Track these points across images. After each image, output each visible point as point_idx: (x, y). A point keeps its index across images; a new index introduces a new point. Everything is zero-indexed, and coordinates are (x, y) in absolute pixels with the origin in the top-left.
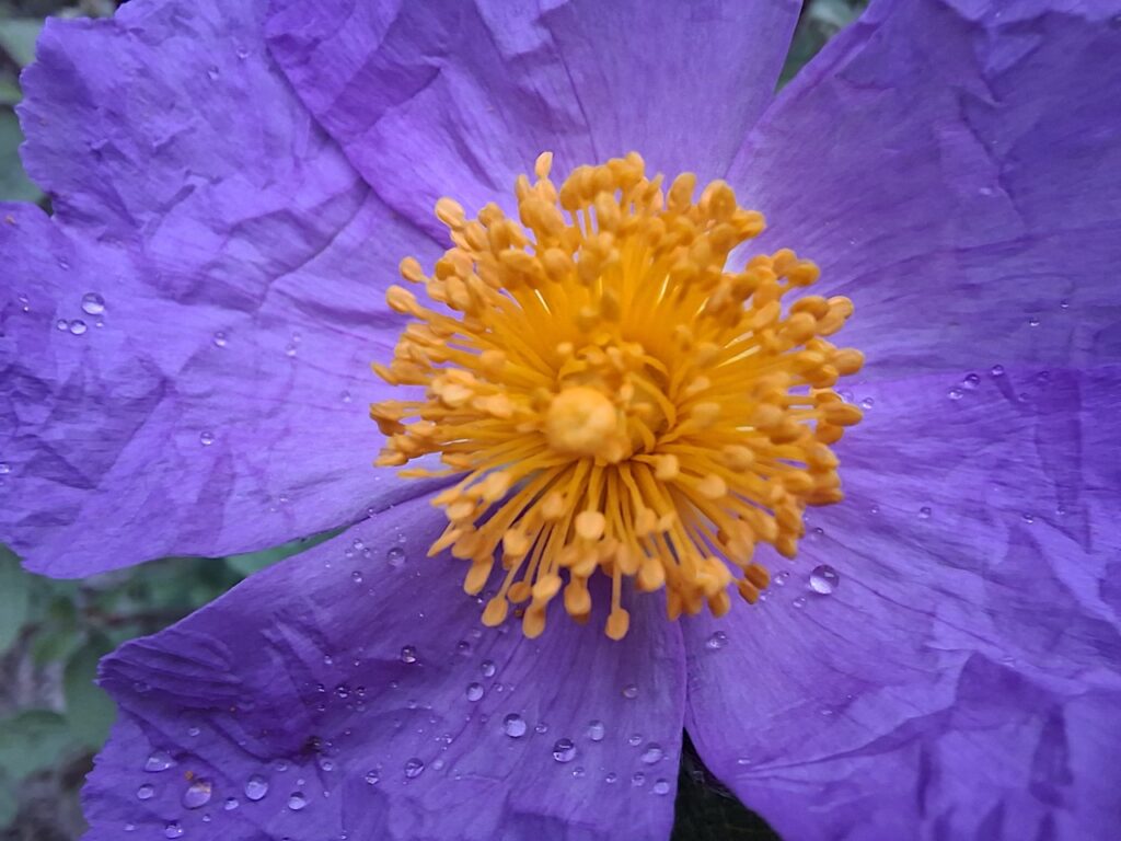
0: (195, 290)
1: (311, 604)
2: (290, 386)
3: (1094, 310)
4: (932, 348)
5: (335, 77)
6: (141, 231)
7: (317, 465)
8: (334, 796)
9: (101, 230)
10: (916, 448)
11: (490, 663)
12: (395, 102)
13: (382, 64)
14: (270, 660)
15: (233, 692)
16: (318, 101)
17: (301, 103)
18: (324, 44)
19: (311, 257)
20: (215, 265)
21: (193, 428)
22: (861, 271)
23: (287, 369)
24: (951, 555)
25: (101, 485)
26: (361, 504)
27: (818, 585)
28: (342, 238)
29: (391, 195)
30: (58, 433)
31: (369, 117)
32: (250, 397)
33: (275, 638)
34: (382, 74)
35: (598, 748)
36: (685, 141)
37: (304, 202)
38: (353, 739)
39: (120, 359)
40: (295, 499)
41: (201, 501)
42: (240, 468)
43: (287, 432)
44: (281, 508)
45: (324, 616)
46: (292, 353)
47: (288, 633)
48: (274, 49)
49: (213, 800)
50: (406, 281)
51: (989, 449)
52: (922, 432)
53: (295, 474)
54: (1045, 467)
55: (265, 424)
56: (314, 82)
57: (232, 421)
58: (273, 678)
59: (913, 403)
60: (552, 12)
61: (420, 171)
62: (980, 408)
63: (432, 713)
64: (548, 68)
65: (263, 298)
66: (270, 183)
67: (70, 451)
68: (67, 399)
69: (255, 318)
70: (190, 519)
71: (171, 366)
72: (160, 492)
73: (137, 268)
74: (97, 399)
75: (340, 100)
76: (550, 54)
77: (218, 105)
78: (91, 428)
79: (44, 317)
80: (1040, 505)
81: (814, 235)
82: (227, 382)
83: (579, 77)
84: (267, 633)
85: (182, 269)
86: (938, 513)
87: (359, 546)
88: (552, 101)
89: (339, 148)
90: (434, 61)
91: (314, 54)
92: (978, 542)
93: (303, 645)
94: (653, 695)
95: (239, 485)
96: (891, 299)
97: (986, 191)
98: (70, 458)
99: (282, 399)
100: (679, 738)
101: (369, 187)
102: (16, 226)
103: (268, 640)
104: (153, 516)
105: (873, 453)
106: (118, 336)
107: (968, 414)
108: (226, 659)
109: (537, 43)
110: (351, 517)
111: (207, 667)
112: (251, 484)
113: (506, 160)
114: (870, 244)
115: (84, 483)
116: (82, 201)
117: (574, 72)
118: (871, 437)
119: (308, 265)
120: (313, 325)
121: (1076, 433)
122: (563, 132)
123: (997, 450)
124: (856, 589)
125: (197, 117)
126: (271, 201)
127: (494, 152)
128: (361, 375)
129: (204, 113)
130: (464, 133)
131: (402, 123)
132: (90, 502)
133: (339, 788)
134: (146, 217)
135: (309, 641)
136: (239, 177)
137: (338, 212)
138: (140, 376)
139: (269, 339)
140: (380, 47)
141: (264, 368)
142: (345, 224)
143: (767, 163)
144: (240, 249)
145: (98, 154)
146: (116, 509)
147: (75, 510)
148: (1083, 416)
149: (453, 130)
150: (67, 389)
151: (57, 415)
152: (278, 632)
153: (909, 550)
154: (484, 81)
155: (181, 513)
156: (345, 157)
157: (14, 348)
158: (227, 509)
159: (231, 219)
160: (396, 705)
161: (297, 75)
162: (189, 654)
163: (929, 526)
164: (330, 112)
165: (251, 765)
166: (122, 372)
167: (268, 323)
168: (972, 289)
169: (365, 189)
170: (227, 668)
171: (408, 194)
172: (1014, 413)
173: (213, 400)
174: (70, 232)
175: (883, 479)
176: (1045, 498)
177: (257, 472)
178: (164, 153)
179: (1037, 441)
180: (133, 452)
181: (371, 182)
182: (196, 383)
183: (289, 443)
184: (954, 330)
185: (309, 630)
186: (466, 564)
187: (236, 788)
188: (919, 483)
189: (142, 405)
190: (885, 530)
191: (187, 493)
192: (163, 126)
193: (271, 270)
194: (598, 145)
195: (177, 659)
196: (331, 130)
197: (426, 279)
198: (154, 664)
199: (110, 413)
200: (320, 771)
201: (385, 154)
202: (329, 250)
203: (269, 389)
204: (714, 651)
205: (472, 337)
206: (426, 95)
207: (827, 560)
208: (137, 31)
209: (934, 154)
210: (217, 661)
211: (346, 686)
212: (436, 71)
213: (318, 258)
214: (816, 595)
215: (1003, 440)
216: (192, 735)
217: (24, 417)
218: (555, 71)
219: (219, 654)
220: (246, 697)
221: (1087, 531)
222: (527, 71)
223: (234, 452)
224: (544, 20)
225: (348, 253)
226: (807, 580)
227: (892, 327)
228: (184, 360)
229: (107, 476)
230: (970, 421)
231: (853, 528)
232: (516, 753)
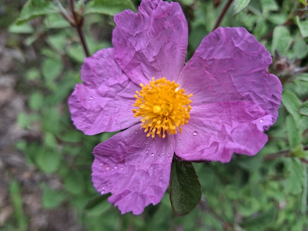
0: (105, 95)
1: (124, 138)
2: (120, 109)
3: (230, 94)
4: (210, 100)
5: (125, 64)
6: (97, 87)
7: (124, 119)
8: (127, 168)
9: (91, 87)
10: (208, 114)
11: (149, 147)
12: (134, 67)
13: (132, 62)
14: (118, 147)
15: (112, 152)
16: (122, 67)
17: (120, 67)
18: (123, 60)
19: (122, 90)
20: (108, 91)
21: (106, 115)
22: (199, 90)
23: (119, 106)
24: (214, 129)
25: (94, 123)
26: (131, 124)
27: (195, 134)
28: (127, 87)
29: (134, 81)
30: (88, 116)
31: (130, 70)
32: (114, 110)
33: (119, 143)
34: (132, 64)
35: (163, 156)
36: (173, 73)
37: (121, 82)
38: (130, 160)
39: (96, 105)
40: (121, 124)
41: (108, 125)
42: (113, 120)
43: (120, 115)
44: (119, 125)
45: (126, 140)
46: (120, 104)
47: (121, 143)
48: (116, 60)
49: (109, 169)
50: (136, 94)
51: (219, 114)
52: (210, 112)
53: (121, 121)
54: (227, 116)
55: (117, 114)
56: (122, 64)
57: (112, 114)
58: (119, 150)
59: (208, 108)
60: (155, 56)
61: (138, 78)
62: (218, 108)
63: (141, 155)
64: (155, 63)
65: (115, 96)
66: (116, 79)
67: (90, 118)
68: (89, 111)
69: (114, 99)
70: (107, 127)
71: (103, 106)
72: (102, 124)
73: (97, 92)
74: (93, 111)
75: (126, 67)
76: (155, 61)
77: (108, 68)
78: (93, 115)
79: (85, 100)
80: (226, 122)
81: (192, 85)
82: (111, 108)
83: (159, 64)
84: (118, 143)
85: (103, 92)
86: (212, 123)
87: (131, 130)
88: (156, 68)
89: (126, 74)
90: (139, 62)
91: (122, 61)
92: (218, 127)
93: (123, 144)
94: (171, 148)
95: (113, 123)
96: (204, 93)
97: (213, 79)
98: (90, 119)
99: (119, 111)
100: (173, 153)
101: (131, 80)
102: (81, 87)
103: (118, 144)
104: (102, 127)
105: (202, 115)
106: (94, 102)
107: (216, 109)
108: (112, 147)
109: (153, 60)
110: (129, 126)
111: (109, 148)
112: (115, 122)
113: (150, 76)
114: (200, 86)
115: (91, 123)
116: (88, 83)
117: (158, 64)
118: (202, 113)
119: (122, 91)
120: (123, 100)
121: (230, 111)
122: (158, 72)
123: (220, 114)
124: (201, 134)
125: (105, 70)
126: (116, 82)
127: (148, 75)
128: (130, 107)
129: (106, 69)
130: (143, 72)
131: (135, 71)
132: (92, 126)
133: (128, 167)
134: (98, 85)
135: (124, 144)
136: (111, 78)
137: (126, 83)
138: (99, 108)
139: (117, 102)
140: (132, 60)
141: (116, 106)
142: (128, 85)
143: (183, 76)
144: (112, 89)
145: (91, 76)
146: (96, 126)
147: (90, 127)
148: (231, 109)
149: (142, 72)
150: (89, 110)
151: (88, 113)
152: (119, 142)
153: (208, 129)
154: (146, 65)
155: (106, 126)
156: (127, 75)
157: (82, 104)
158: (112, 126)
159: (110, 85)
160: (136, 154)
161: (119, 63)
162: (107, 146)
163: (211, 125)
164: (125, 69)
165: (115, 164)
166: (96, 107)
167: (116, 100)
168: (214, 91)
169: (130, 80)
170: (112, 148)
171: (136, 81)
172: (222, 109)
173: (109, 111)
174: (87, 87)
175: (204, 119)
176: (227, 120)
177: (116, 121)
178: (100, 75)
179: (226, 112)
180: (98, 118)
181: (131, 79)
182: (106, 109)
183: (120, 117)
184: (213, 97)
185: (124, 142)
186: (144, 129)
187: (113, 168)
188: (209, 119)
189: (99, 112)
190: (205, 126)
191: (106, 124)
192: (100, 72)
193: (117, 92)
194: (162, 74)
195: (106, 147)
196: (125, 71)
197: (139, 93)
198: (102, 147)
199: (95, 113)
200: (125, 165)
201: (133, 75)
202: (125, 89)
203: (117, 109)
204: (179, 142)
205: (145, 101)
206: (138, 67)
207: (196, 130)
208: (97, 58)
209: (205, 74)
210: (111, 147)
211: (129, 151)
212: (140, 64)
213: (124, 90)
214: (194, 135)
215: (221, 113)
216: (106, 160)
217: (84, 114)
218: (156, 64)
219: (111, 146)
220: (114, 153)
221: (232, 125)
222: (152, 64)
223: (113, 118)
224: (154, 57)
225: (128, 89)
226: (193, 133)
227: (204, 97)
228: (105, 105)
229: (95, 122)
230: (216, 110)
231: (200, 126)
232: (153, 159)
